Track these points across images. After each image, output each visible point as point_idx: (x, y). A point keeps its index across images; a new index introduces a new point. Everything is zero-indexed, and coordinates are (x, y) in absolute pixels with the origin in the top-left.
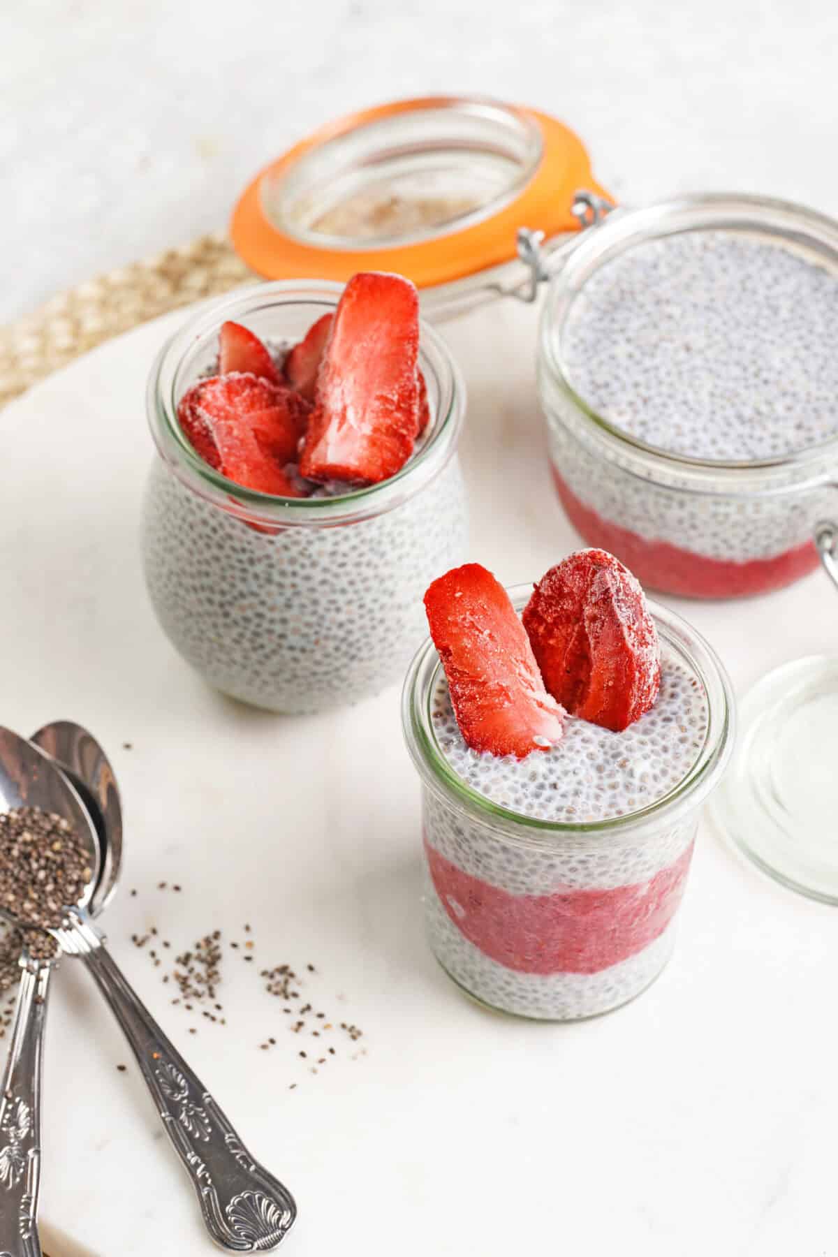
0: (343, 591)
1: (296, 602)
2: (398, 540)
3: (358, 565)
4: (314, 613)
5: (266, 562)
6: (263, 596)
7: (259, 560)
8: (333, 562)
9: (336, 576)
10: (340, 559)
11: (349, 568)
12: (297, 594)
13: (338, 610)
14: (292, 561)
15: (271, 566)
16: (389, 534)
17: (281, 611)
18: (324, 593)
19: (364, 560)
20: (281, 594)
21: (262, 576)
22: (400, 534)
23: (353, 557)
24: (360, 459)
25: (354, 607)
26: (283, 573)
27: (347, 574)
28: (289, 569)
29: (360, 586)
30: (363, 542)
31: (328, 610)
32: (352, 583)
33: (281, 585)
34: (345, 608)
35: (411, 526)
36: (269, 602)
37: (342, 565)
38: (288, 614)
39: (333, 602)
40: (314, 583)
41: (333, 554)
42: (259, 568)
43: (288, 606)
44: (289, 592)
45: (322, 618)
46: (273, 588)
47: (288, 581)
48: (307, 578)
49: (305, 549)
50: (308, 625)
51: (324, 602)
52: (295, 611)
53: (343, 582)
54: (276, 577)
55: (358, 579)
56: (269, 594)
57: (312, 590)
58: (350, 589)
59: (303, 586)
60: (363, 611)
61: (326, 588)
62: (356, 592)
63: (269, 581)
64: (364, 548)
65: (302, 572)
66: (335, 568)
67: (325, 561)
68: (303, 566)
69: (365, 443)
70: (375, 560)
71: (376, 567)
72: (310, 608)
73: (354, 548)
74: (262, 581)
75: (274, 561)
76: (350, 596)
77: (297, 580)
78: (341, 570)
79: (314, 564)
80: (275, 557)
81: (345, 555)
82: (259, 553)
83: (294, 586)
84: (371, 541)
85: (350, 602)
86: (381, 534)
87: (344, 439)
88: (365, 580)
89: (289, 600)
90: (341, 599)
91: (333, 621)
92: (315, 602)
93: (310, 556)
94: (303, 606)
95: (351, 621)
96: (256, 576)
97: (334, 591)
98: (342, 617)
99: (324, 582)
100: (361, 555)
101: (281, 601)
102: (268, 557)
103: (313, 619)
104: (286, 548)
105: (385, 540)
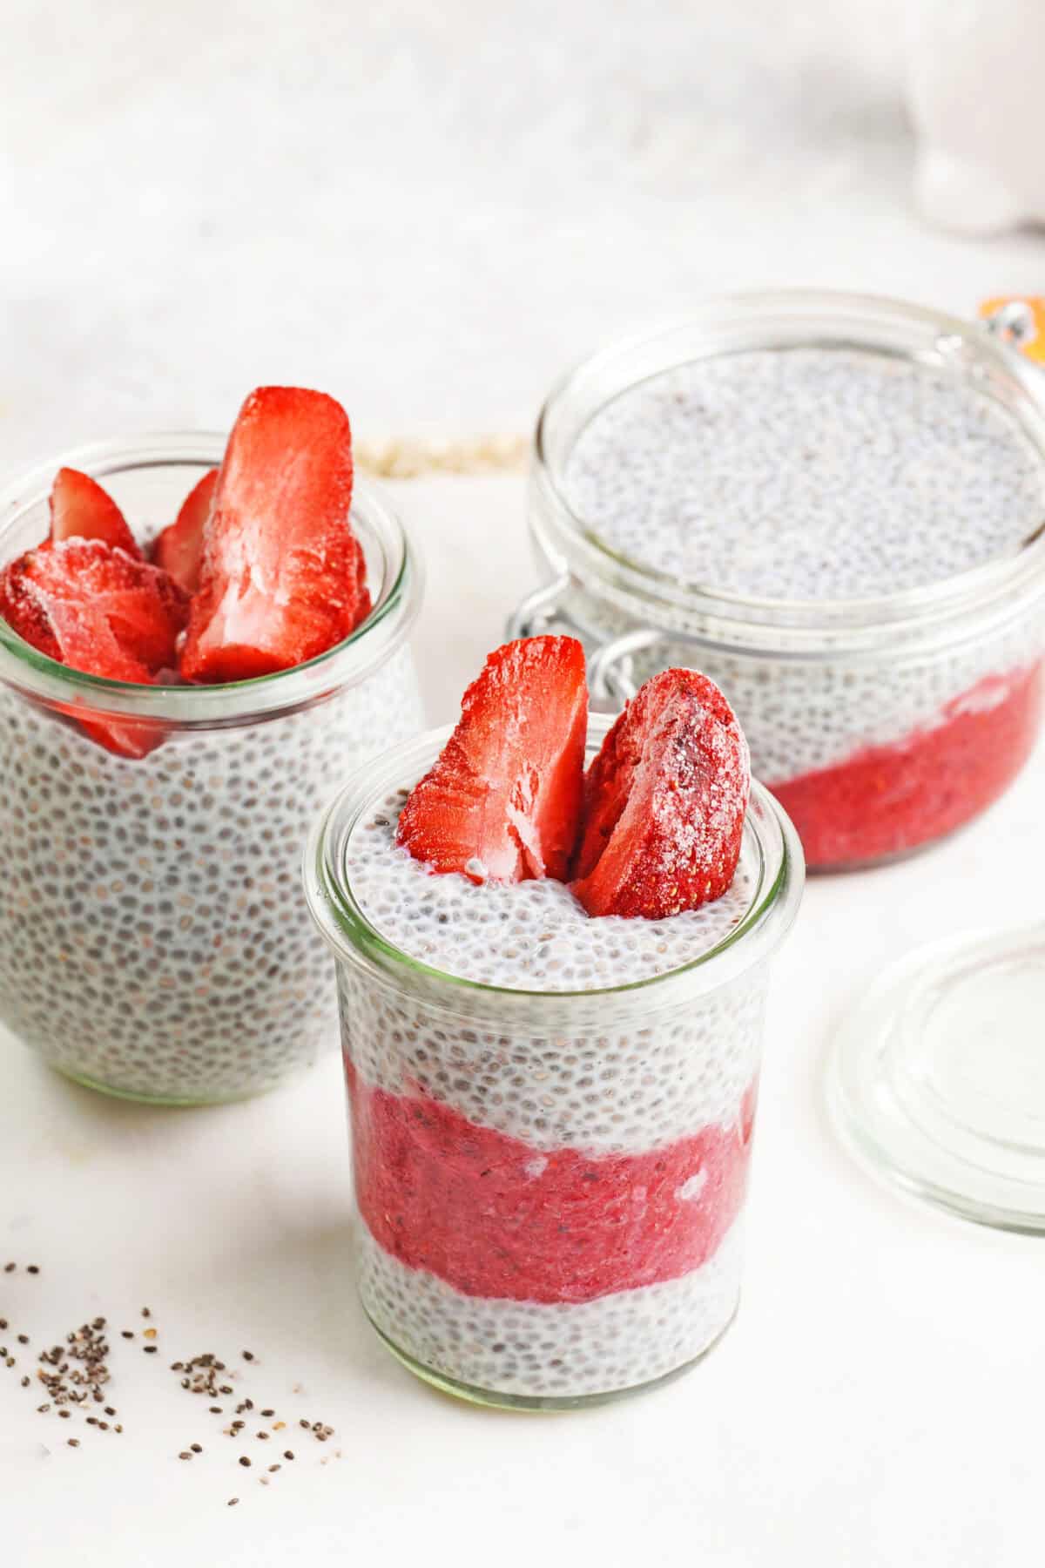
0: (255, 851)
1: (184, 872)
2: (334, 768)
3: (273, 803)
4: (212, 889)
5: (134, 808)
6: (133, 868)
7: (125, 806)
8: (236, 798)
9: (243, 822)
10: (247, 794)
11: (260, 808)
12: (185, 857)
13: (248, 883)
14: (175, 800)
15: (144, 813)
16: (319, 756)
17: (162, 890)
18: (226, 855)
19: (284, 795)
20: (161, 860)
21: (130, 832)
22: (337, 757)
23: (265, 786)
24: (275, 639)
25: (272, 879)
26: (162, 824)
27: (260, 819)
28: (170, 813)
29: (279, 842)
30: (278, 764)
31: (233, 884)
32: (267, 835)
33: (159, 844)
34: (259, 880)
35: (353, 747)
36: (143, 876)
37: (250, 803)
38: (173, 895)
39: (240, 869)
40: (211, 837)
41: (234, 782)
42: (126, 819)
43: (173, 880)
44: (172, 854)
45: (224, 897)
46: (149, 852)
47: (169, 836)
48: (200, 828)
49: (191, 774)
50: (204, 911)
51: (225, 867)
52: (182, 888)
53: (253, 834)
54: (153, 833)
55: (276, 829)
56: (143, 862)
57: (208, 849)
58: (265, 846)
59: (194, 843)
60: (287, 887)
61: (228, 845)
62: (274, 852)
63: (142, 840)
64: (280, 776)
65: (191, 819)
66: (238, 808)
67: (222, 794)
68: (192, 807)
69: (280, 616)
70: (301, 798)
71: (301, 810)
72: (206, 882)
73: (265, 774)
74: (130, 842)
75: (147, 804)
76: (266, 859)
77: (184, 834)
78: (249, 813)
79: (207, 802)
80: (148, 796)
81: (252, 785)
82: (124, 794)
83: (180, 843)
84: (291, 764)
85: (265, 870)
86: (306, 755)
87: (248, 610)
88: (286, 831)
89: (173, 868)
90: (253, 864)
91: (241, 903)
92: (213, 871)
93: (199, 788)
94: (195, 878)
95: (268, 904)
96: (121, 834)
97: (240, 851)
98: (255, 897)
99: (225, 834)
100: (277, 787)
101: (161, 871)
102: (137, 798)
103: (211, 900)
104: (162, 778)
105: (314, 764)
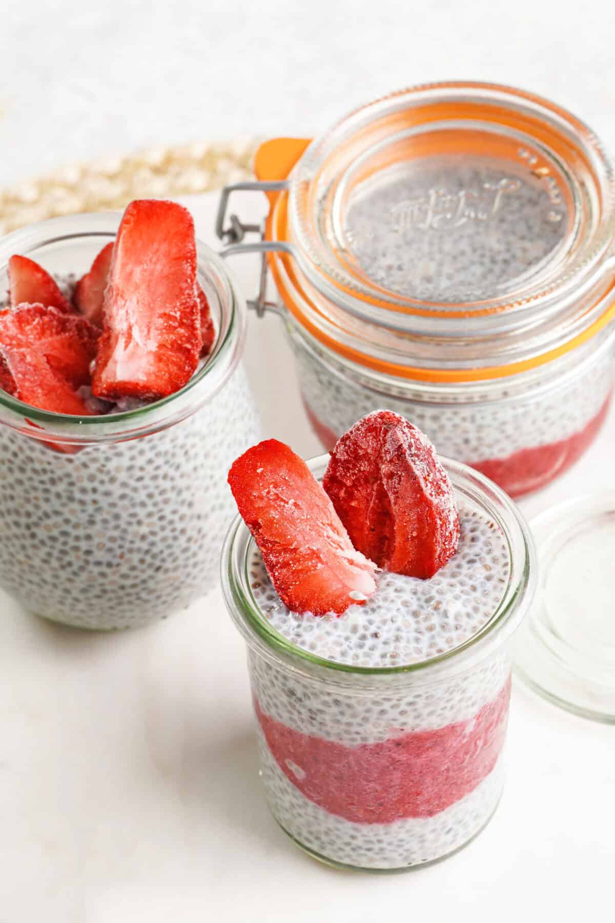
0: (143, 504)
1: (98, 518)
2: (192, 452)
3: (155, 478)
4: (117, 527)
5: (66, 480)
6: (67, 515)
7: (60, 479)
8: (131, 477)
9: (135, 490)
10: (138, 474)
11: (147, 481)
12: (99, 510)
13: (139, 523)
14: (92, 478)
15: (72, 484)
16: (182, 447)
17: (85, 528)
18: (125, 508)
19: (160, 472)
20: (83, 511)
21: (64, 495)
22: (193, 446)
23: (150, 469)
24: (148, 374)
25: (155, 519)
26: (84, 491)
27: (146, 487)
28: (88, 485)
29: (158, 498)
30: (158, 455)
31: (130, 524)
32: (150, 496)
33: (82, 503)
34: (146, 521)
35: (203, 438)
36: (74, 520)
37: (140, 479)
38: (91, 531)
39: (133, 515)
40: (114, 498)
41: (130, 468)
42: (61, 487)
43: (92, 522)
44: (90, 508)
45: (125, 531)
46: (75, 506)
47: (89, 497)
48: (107, 494)
49: (103, 466)
50: (112, 539)
51: (124, 515)
52: (98, 527)
53: (142, 496)
54: (78, 495)
55: (156, 492)
56: (73, 512)
57: (113, 505)
58: (149, 502)
59: (104, 502)
60: (164, 523)
61: (126, 502)
62: (155, 504)
63: (71, 499)
64: (160, 461)
65: (101, 488)
66: (133, 483)
67: (122, 476)
68: (102, 482)
69: (151, 359)
70: (172, 472)
71: (172, 479)
72: (113, 523)
73: (150, 462)
74: (64, 500)
75: (74, 479)
76: (150, 508)
77: (97, 497)
78: (139, 484)
79: (112, 480)
80: (75, 475)
81: (142, 469)
82: (59, 473)
83: (95, 502)
84: (166, 453)
85: (150, 515)
86: (174, 447)
87: (132, 356)
88: (162, 492)
89: (91, 516)
90: (142, 512)
91: (135, 534)
92: (117, 517)
93: (108, 472)
94: (105, 521)
95: (153, 533)
96: (58, 496)
97: (133, 505)
98: (144, 530)
99: (123, 497)
100: (157, 468)
101: (84, 518)
102: (68, 475)
103: (116, 533)
104: (85, 465)
105: (180, 453)
